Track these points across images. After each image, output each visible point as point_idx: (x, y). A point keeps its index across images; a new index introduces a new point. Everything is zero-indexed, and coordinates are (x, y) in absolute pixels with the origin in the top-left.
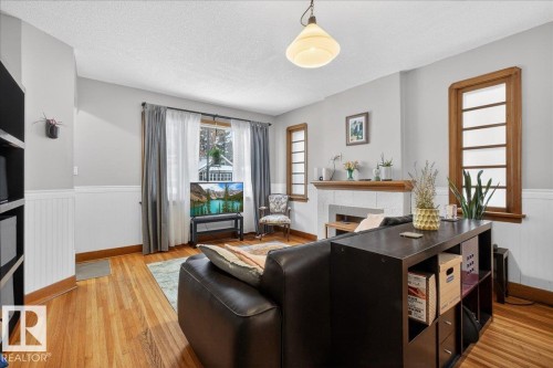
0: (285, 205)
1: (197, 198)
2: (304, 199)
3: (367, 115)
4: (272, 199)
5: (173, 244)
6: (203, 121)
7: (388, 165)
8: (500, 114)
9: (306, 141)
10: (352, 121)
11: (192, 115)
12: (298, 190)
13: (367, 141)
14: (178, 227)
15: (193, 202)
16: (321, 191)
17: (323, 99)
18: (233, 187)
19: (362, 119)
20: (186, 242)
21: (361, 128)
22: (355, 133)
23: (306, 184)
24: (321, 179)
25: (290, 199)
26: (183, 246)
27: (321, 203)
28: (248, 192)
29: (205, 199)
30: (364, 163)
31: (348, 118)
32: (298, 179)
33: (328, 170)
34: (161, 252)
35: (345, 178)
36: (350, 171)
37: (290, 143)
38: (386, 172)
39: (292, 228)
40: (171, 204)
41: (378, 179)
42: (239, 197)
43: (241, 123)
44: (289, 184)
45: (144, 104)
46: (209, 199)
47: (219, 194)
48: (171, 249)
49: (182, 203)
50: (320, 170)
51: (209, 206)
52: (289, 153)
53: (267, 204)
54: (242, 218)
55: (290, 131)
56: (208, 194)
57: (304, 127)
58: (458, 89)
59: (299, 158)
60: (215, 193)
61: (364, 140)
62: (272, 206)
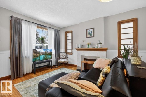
0: (65, 56)
1: (35, 55)
2: (71, 54)
3: (93, 29)
4: (61, 54)
5: (25, 73)
6: (37, 27)
7: (101, 43)
8: (131, 30)
9: (72, 36)
10: (88, 30)
11: (33, 24)
12: (69, 51)
13: (93, 37)
14: (27, 66)
15: (34, 56)
16: (78, 51)
17: (78, 23)
18: (48, 51)
19: (92, 30)
20: (31, 72)
21: (91, 32)
22: (89, 34)
23: (72, 49)
24: (78, 48)
25: (67, 54)
26: (30, 73)
27: (78, 55)
28: (53, 52)
29: (38, 55)
30: (92, 43)
31: (87, 29)
32: (69, 48)
33: (81, 45)
34: (20, 77)
35: (87, 47)
36: (88, 45)
37: (66, 37)
38: (101, 45)
39: (68, 63)
40: (24, 57)
41: (98, 47)
42: (51, 54)
43: (51, 29)
44: (66, 49)
45: (11, 17)
46: (40, 55)
47: (43, 53)
48: (24, 75)
49: (29, 57)
50: (78, 45)
51: (39, 58)
52: (66, 40)
53: (59, 56)
54: (51, 61)
55: (66, 33)
56: (39, 53)
57: (71, 32)
58: (120, 23)
59: (69, 41)
60: (42, 53)
61: (92, 36)
62: (61, 56)
